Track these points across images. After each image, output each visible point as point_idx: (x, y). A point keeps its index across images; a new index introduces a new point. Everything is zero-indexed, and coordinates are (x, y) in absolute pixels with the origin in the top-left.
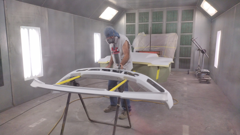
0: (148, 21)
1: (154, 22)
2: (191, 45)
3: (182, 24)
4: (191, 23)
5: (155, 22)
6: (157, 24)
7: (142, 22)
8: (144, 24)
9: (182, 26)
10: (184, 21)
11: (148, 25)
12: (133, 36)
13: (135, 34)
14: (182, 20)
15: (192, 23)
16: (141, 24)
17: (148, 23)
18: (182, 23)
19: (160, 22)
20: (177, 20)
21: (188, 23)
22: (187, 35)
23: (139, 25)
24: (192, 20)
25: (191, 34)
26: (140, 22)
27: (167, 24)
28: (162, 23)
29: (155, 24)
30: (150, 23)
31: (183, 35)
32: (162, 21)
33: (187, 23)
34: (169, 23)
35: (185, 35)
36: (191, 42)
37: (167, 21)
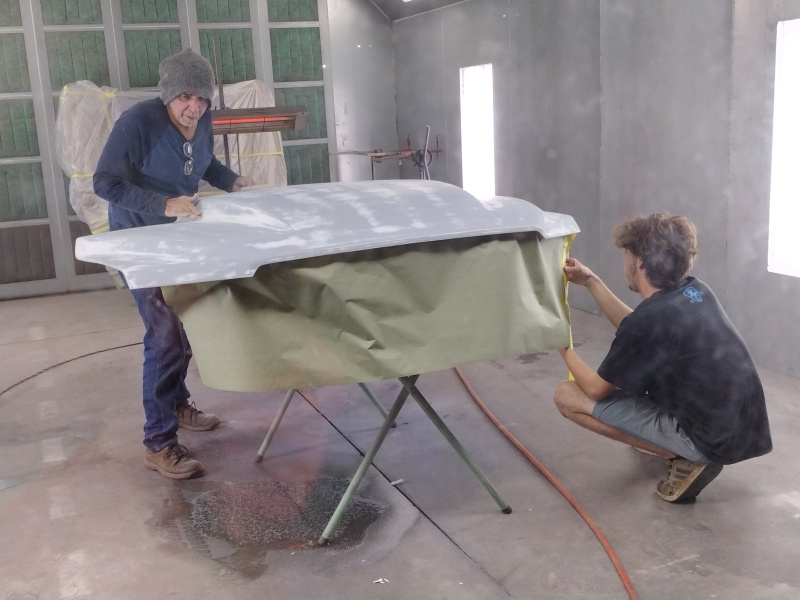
0: (98, 18)
1: (133, 22)
2: (324, 134)
3: (275, 35)
4: (311, 29)
5: (140, 22)
6: (150, 32)
7: (66, 21)
8: (80, 33)
9: (274, 49)
10: (279, 20)
11: (100, 38)
12: (20, 100)
13: (29, 89)
14: (271, 20)
15: (317, 30)
16: (63, 34)
17: (101, 27)
18: (272, 31)
19: (164, 21)
20: (246, 18)
21: (300, 30)
22: (304, 89)
23: (49, 36)
24: (317, 19)
25: (318, 83)
26: (48, 21)
27: (201, 32)
28: (178, 31)
29: (139, 32)
30: (111, 28)
31: (284, 90)
32: (176, 21)
33: (294, 29)
34: (216, 31)
35: (293, 89)
36: (324, 124)
37: (200, 20)
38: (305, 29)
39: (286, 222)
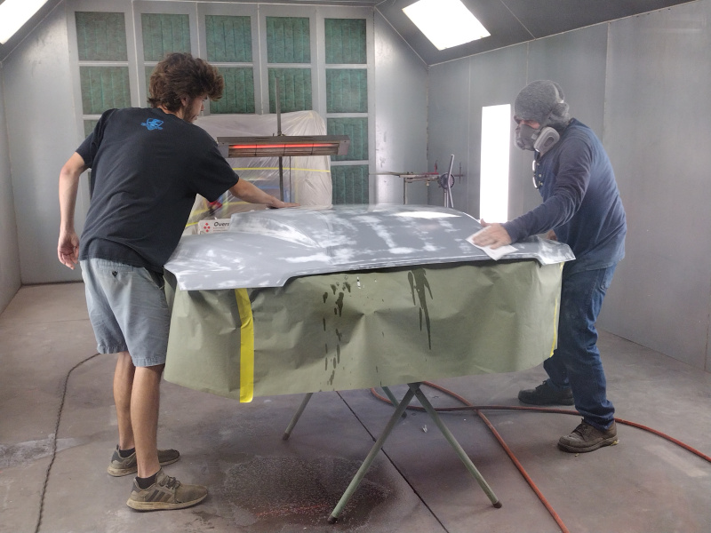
1: (216, 61)
2: (366, 157)
3: (329, 74)
4: (360, 71)
9: (328, 85)
10: (334, 62)
14: (328, 61)
15: (366, 70)
18: (328, 71)
20: (307, 59)
21: (351, 70)
22: (351, 119)
23: (148, 69)
24: (365, 62)
25: (364, 115)
27: (270, 71)
28: (252, 68)
31: (336, 120)
32: (250, 60)
33: (346, 70)
34: (282, 70)
35: (342, 119)
36: (366, 149)
37: (270, 60)
38: (355, 70)
39: (315, 239)
